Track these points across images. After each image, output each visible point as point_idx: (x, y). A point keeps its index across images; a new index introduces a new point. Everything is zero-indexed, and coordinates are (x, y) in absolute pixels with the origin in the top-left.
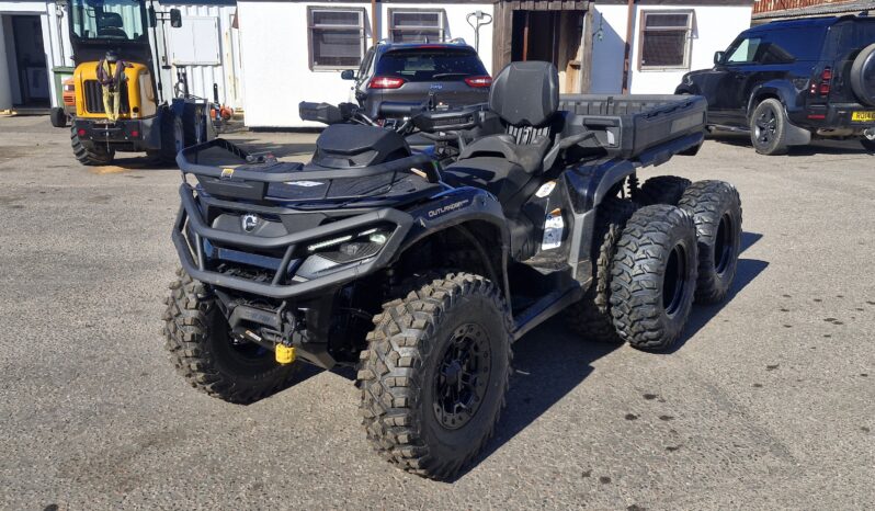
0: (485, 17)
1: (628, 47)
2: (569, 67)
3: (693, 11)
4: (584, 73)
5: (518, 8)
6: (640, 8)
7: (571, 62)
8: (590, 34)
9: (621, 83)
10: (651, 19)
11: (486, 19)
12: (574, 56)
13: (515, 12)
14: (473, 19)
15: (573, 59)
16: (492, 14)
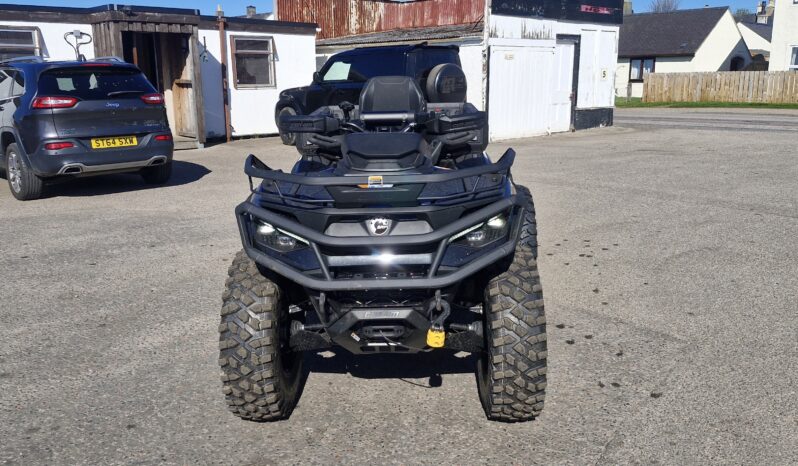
0: (84, 36)
1: (224, 68)
2: (175, 85)
3: (272, 37)
4: (196, 91)
5: (126, 29)
6: (229, 33)
7: (177, 81)
8: (197, 55)
9: (222, 99)
10: (239, 44)
11: (86, 39)
12: (179, 75)
13: (124, 33)
14: (72, 39)
15: (179, 78)
16: (91, 34)
